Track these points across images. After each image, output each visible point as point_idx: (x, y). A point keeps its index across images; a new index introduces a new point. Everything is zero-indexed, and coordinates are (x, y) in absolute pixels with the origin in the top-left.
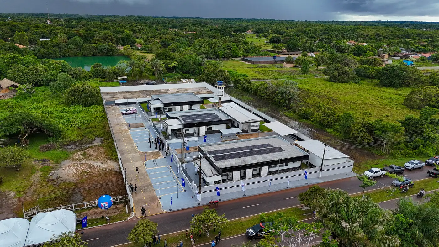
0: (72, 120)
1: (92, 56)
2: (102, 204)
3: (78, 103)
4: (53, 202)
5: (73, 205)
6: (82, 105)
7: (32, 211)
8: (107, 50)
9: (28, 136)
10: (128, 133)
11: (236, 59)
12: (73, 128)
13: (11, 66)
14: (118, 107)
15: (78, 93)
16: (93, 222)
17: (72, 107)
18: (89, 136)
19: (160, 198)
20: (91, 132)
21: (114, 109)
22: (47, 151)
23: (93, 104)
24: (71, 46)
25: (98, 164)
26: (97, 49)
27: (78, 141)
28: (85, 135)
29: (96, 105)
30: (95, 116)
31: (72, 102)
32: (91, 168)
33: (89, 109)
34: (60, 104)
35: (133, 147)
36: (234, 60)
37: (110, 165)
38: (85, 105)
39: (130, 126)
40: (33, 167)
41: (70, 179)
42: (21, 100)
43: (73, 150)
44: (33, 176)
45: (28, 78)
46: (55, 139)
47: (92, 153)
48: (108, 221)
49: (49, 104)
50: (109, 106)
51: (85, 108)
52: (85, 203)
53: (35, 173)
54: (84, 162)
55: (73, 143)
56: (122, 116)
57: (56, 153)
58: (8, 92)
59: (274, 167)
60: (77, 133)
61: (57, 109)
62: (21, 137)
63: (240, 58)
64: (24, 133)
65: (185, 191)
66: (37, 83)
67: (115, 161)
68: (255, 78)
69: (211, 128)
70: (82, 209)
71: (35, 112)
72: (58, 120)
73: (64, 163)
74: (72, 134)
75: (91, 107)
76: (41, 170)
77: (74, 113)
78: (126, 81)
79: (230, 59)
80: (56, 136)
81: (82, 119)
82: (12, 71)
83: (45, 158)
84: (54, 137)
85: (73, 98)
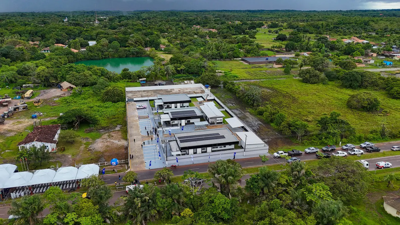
0: (104, 113)
1: (126, 57)
2: (113, 163)
3: (109, 101)
4: (90, 161)
5: (99, 163)
6: (112, 102)
7: (79, 165)
8: (137, 53)
9: (78, 123)
10: (137, 123)
11: (237, 59)
12: (104, 118)
13: (69, 73)
14: (135, 103)
15: (109, 94)
16: (108, 172)
17: (106, 103)
18: (114, 124)
19: (146, 162)
20: (115, 121)
21: (132, 105)
22: (89, 133)
23: (119, 101)
24: (111, 50)
25: (116, 142)
26: (129, 51)
27: (107, 127)
28: (111, 123)
29: (121, 102)
30: (119, 110)
31: (106, 100)
32: (112, 144)
33: (116, 104)
34: (98, 100)
35: (138, 132)
36: (236, 60)
37: (123, 143)
38: (114, 102)
39: (140, 118)
40: (81, 142)
41: (99, 149)
42: (75, 97)
43: (103, 133)
44: (81, 147)
45: (80, 81)
46: (93, 126)
47: (114, 135)
48: (116, 172)
49: (91, 101)
50: (130, 103)
51: (114, 104)
52: (106, 163)
53: (82, 145)
54: (108, 140)
55: (104, 128)
56: (136, 110)
57: (93, 134)
58: (66, 91)
59: (216, 148)
60: (106, 121)
61: (96, 104)
62: (74, 124)
63: (240, 59)
64: (76, 122)
65: (161, 159)
66: (85, 84)
67: (126, 141)
68: (243, 78)
69: (190, 120)
70: (104, 166)
71: (83, 106)
72: (96, 112)
73: (97, 140)
74: (103, 123)
75: (118, 103)
76: (85, 144)
77: (106, 107)
78: (145, 82)
79: (232, 59)
80: (94, 124)
81: (111, 112)
82: (69, 76)
83: (87, 137)
84: (93, 124)
85: (106, 97)
